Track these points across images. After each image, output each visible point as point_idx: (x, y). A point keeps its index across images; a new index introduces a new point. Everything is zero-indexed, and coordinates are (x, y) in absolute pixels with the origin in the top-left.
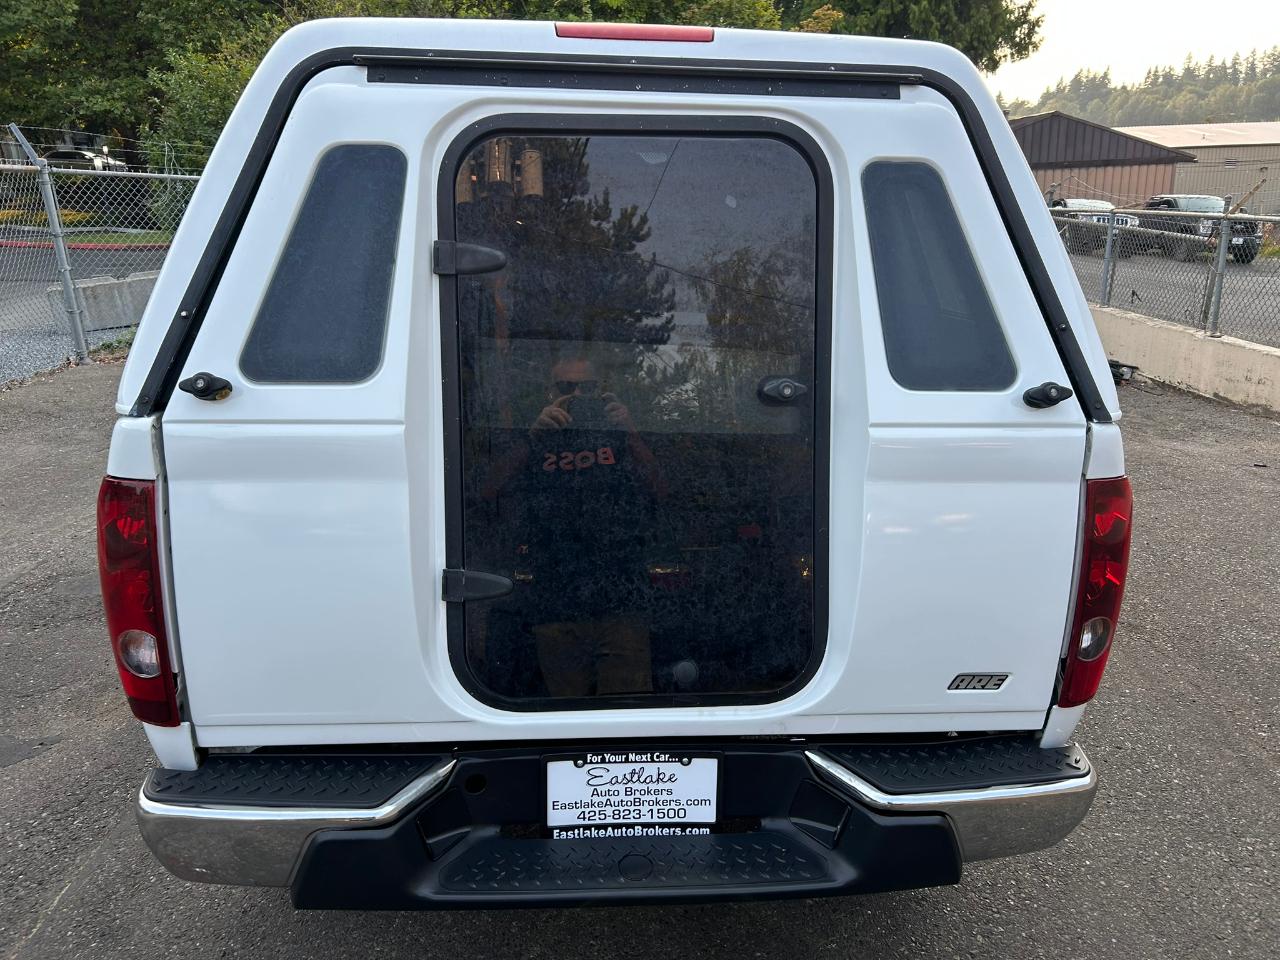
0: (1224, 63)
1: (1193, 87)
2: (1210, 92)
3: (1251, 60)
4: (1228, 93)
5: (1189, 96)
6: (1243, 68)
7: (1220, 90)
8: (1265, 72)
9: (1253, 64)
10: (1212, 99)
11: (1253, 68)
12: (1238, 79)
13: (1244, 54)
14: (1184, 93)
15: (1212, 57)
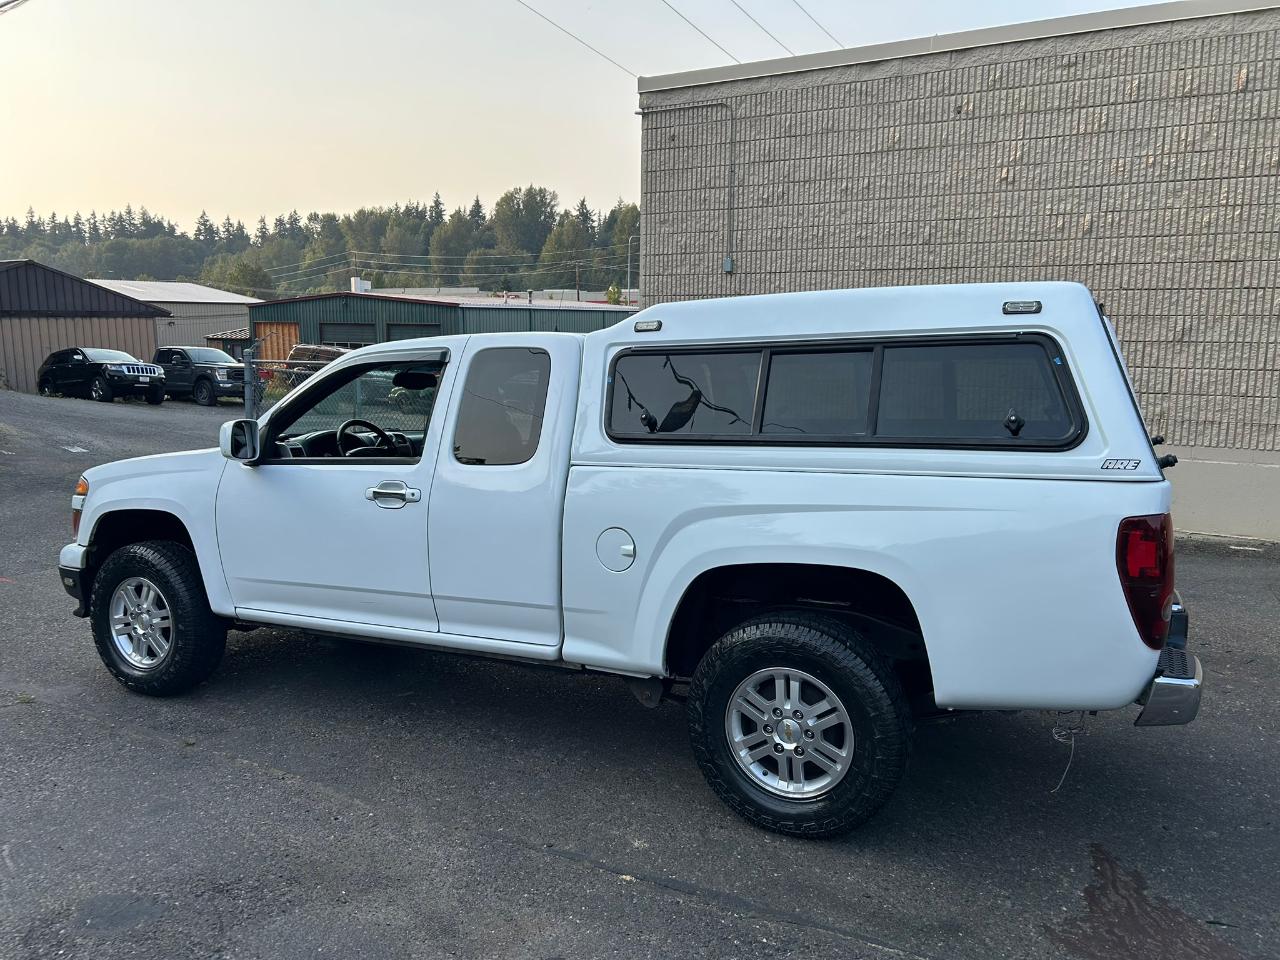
0: (66, 221)
1: (41, 241)
2: (61, 247)
3: (92, 221)
4: (78, 250)
5: (40, 249)
6: (86, 228)
7: (70, 246)
8: (107, 233)
9: (95, 226)
10: (65, 254)
11: (95, 228)
12: (84, 237)
13: (85, 216)
14: (34, 245)
15: (54, 214)
